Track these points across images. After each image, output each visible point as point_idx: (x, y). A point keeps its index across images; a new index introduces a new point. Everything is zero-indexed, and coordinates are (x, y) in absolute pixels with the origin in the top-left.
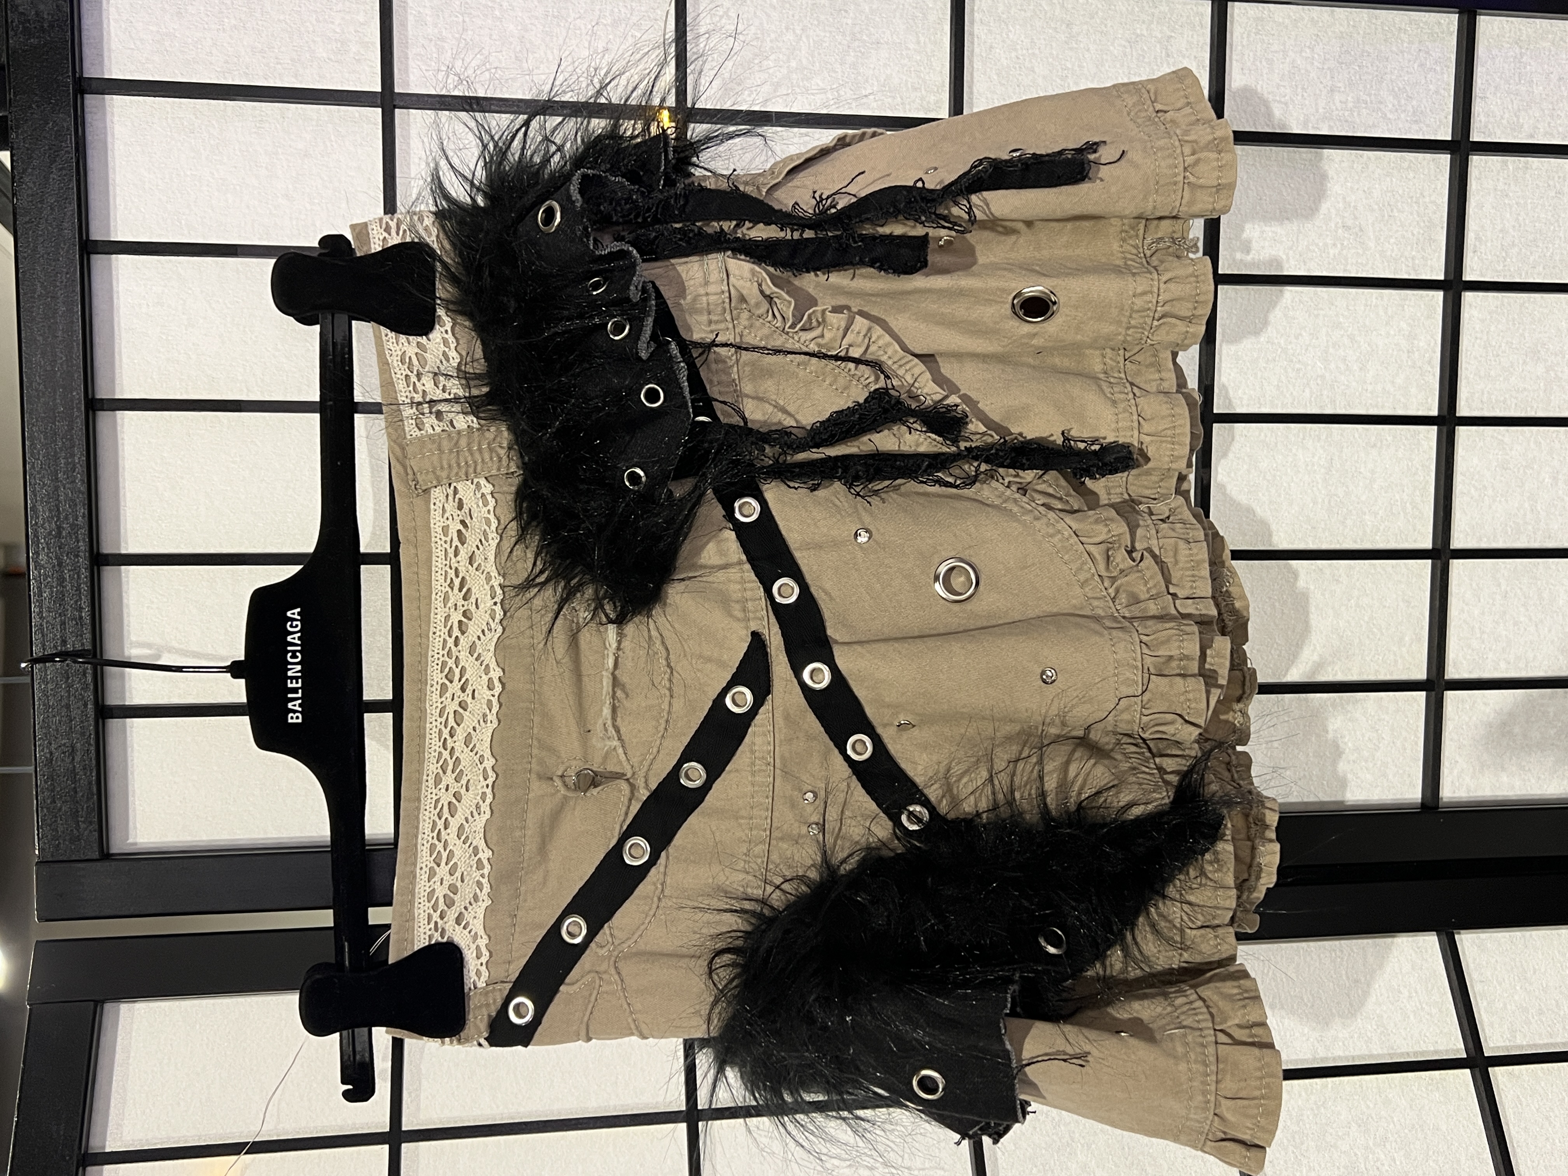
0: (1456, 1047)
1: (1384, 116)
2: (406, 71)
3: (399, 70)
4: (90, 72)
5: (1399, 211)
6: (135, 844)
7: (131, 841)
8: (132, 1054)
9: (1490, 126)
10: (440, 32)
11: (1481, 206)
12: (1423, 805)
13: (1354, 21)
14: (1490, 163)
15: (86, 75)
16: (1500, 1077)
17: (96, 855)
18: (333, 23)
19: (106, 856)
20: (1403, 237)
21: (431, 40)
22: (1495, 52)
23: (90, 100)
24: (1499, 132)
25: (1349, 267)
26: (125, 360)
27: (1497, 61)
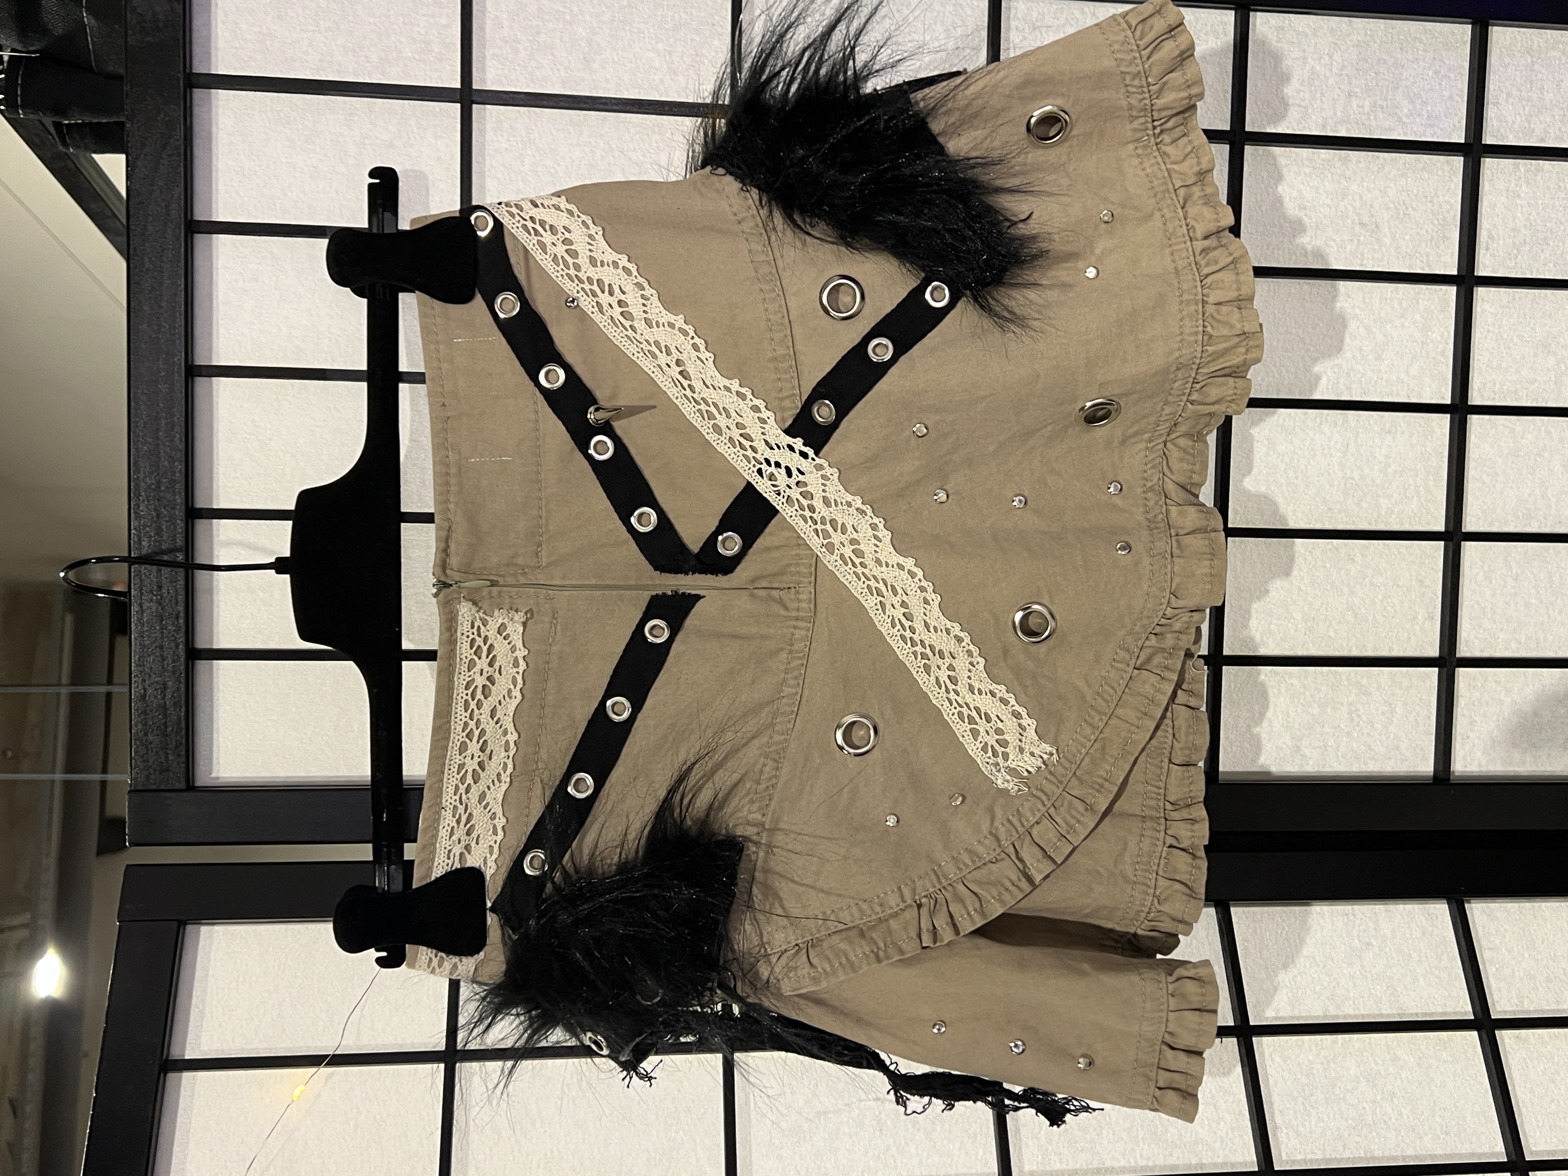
0: (1464, 1009)
1: (1400, 120)
2: (483, 69)
3: (477, 68)
4: (199, 68)
5: (1414, 210)
6: (218, 778)
7: (214, 775)
8: (211, 972)
9: (1502, 130)
10: (516, 35)
11: (1493, 206)
12: (1435, 777)
13: (1371, 30)
14: (1502, 166)
15: (194, 71)
16: (1507, 1040)
17: (183, 786)
18: (418, 25)
19: (191, 787)
20: (1418, 234)
21: (507, 42)
22: (1507, 60)
23: (198, 93)
24: (1511, 136)
25: (1365, 262)
26: (222, 330)
27: (1509, 70)
